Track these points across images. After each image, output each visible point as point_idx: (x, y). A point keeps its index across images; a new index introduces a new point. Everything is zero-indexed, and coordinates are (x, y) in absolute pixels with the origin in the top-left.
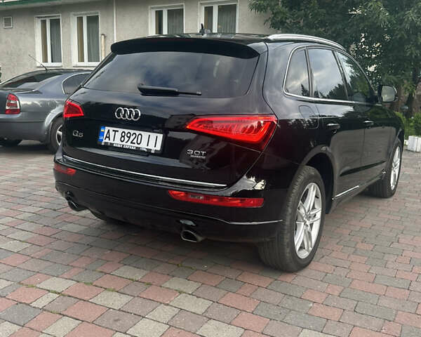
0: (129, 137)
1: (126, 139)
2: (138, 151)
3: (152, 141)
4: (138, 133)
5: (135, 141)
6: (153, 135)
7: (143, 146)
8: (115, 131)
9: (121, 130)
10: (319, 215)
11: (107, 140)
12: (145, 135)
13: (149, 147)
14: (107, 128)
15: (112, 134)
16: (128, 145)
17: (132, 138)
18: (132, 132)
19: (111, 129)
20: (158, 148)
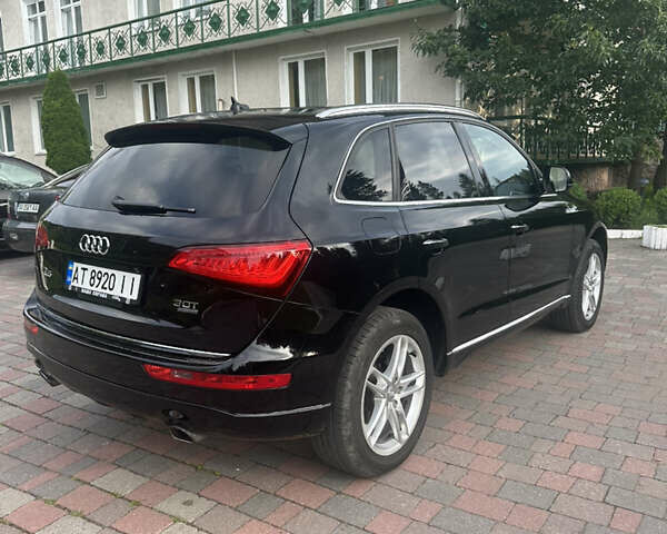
0: (100, 279)
1: (97, 281)
2: (109, 302)
3: (127, 285)
4: (110, 272)
5: (106, 286)
6: (129, 276)
7: (116, 293)
8: (85, 269)
9: (90, 268)
10: (420, 382)
11: (74, 284)
12: (119, 274)
13: (123, 295)
14: (76, 264)
15: (80, 272)
16: (98, 291)
17: (104, 279)
18: (104, 270)
19: (80, 266)
20: (135, 296)
